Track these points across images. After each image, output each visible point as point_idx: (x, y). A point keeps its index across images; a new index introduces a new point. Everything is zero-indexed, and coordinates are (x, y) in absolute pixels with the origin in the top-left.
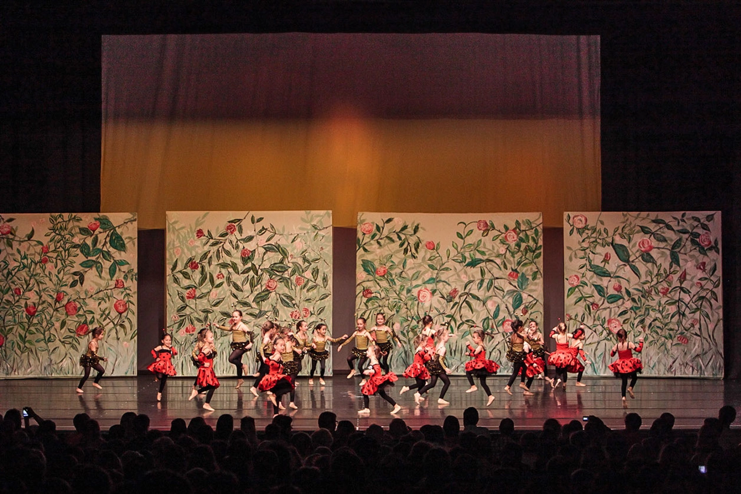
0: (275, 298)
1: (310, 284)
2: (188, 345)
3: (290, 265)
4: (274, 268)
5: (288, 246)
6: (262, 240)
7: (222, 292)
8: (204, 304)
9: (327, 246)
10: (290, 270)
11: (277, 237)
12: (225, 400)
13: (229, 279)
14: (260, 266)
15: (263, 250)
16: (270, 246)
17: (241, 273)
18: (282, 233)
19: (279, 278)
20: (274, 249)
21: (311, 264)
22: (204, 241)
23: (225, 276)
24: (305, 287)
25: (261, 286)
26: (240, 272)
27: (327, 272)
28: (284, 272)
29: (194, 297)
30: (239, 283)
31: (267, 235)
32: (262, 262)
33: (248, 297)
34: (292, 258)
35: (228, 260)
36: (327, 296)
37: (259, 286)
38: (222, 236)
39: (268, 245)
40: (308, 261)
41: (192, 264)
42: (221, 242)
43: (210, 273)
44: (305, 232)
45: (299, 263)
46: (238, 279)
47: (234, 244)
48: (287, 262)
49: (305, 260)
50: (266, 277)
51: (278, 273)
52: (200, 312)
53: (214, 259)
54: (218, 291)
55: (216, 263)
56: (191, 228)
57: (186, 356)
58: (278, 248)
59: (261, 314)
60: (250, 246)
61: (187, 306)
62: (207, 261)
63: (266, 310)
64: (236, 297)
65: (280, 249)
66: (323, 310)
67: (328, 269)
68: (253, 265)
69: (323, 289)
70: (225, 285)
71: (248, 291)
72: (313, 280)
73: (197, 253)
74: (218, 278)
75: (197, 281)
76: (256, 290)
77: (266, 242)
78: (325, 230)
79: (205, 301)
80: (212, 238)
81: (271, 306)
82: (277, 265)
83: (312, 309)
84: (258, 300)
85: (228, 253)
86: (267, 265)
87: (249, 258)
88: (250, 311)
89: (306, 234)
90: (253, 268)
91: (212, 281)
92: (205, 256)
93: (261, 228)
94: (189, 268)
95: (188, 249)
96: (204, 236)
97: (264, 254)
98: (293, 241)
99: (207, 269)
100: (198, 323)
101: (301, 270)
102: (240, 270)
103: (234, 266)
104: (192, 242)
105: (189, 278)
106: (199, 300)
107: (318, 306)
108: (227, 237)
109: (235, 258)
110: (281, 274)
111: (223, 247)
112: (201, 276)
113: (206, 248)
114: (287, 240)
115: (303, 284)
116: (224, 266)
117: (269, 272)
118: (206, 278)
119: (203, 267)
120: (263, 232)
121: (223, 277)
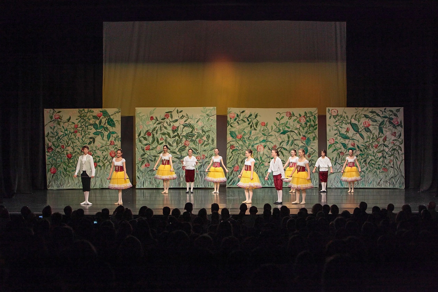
1: (206, 143)
2: (146, 172)
3: (196, 133)
4: (188, 135)
5: (195, 124)
6: (182, 121)
8: (154, 153)
9: (214, 124)
10: (196, 136)
11: (189, 120)
13: (166, 141)
14: (181, 134)
15: (182, 126)
16: (186, 124)
18: (192, 118)
19: (190, 140)
20: (188, 126)
21: (206, 133)
22: (154, 122)
23: (164, 139)
25: (182, 144)
26: (171, 137)
27: (214, 137)
28: (193, 137)
29: (149, 149)
30: (171, 143)
31: (185, 119)
32: (182, 132)
33: (175, 149)
34: (197, 130)
35: (165, 131)
37: (181, 144)
38: (163, 119)
39: (185, 124)
40: (205, 132)
41: (148, 133)
42: (162, 123)
43: (157, 138)
44: (203, 117)
45: (200, 132)
46: (171, 141)
47: (169, 123)
48: (194, 132)
49: (203, 131)
50: (184, 139)
51: (190, 138)
52: (152, 157)
53: (159, 131)
54: (161, 146)
55: (160, 133)
56: (147, 116)
57: (145, 178)
58: (190, 126)
60: (176, 124)
61: (146, 153)
62: (155, 131)
65: (191, 126)
68: (178, 133)
69: (212, 145)
71: (175, 146)
72: (207, 141)
73: (150, 128)
75: (151, 142)
76: (179, 146)
77: (184, 122)
78: (213, 116)
79: (154, 151)
80: (158, 121)
82: (190, 134)
83: (206, 155)
84: (180, 151)
85: (166, 128)
86: (184, 134)
87: (176, 130)
88: (176, 156)
89: (204, 119)
90: (178, 135)
91: (158, 141)
92: (154, 129)
93: (182, 116)
94: (147, 135)
95: (146, 126)
96: (154, 119)
97: (183, 128)
98: (197, 122)
99: (155, 135)
100: (151, 162)
101: (201, 136)
102: (171, 136)
103: (169, 134)
104: (148, 122)
105: (147, 140)
106: (152, 151)
108: (165, 120)
109: (169, 130)
110: (191, 138)
111: (163, 125)
112: (152, 139)
113: (155, 125)
114: (194, 121)
115: (202, 143)
116: (164, 134)
117: (185, 137)
118: (155, 140)
119: (153, 135)
120: (183, 117)
121: (163, 139)
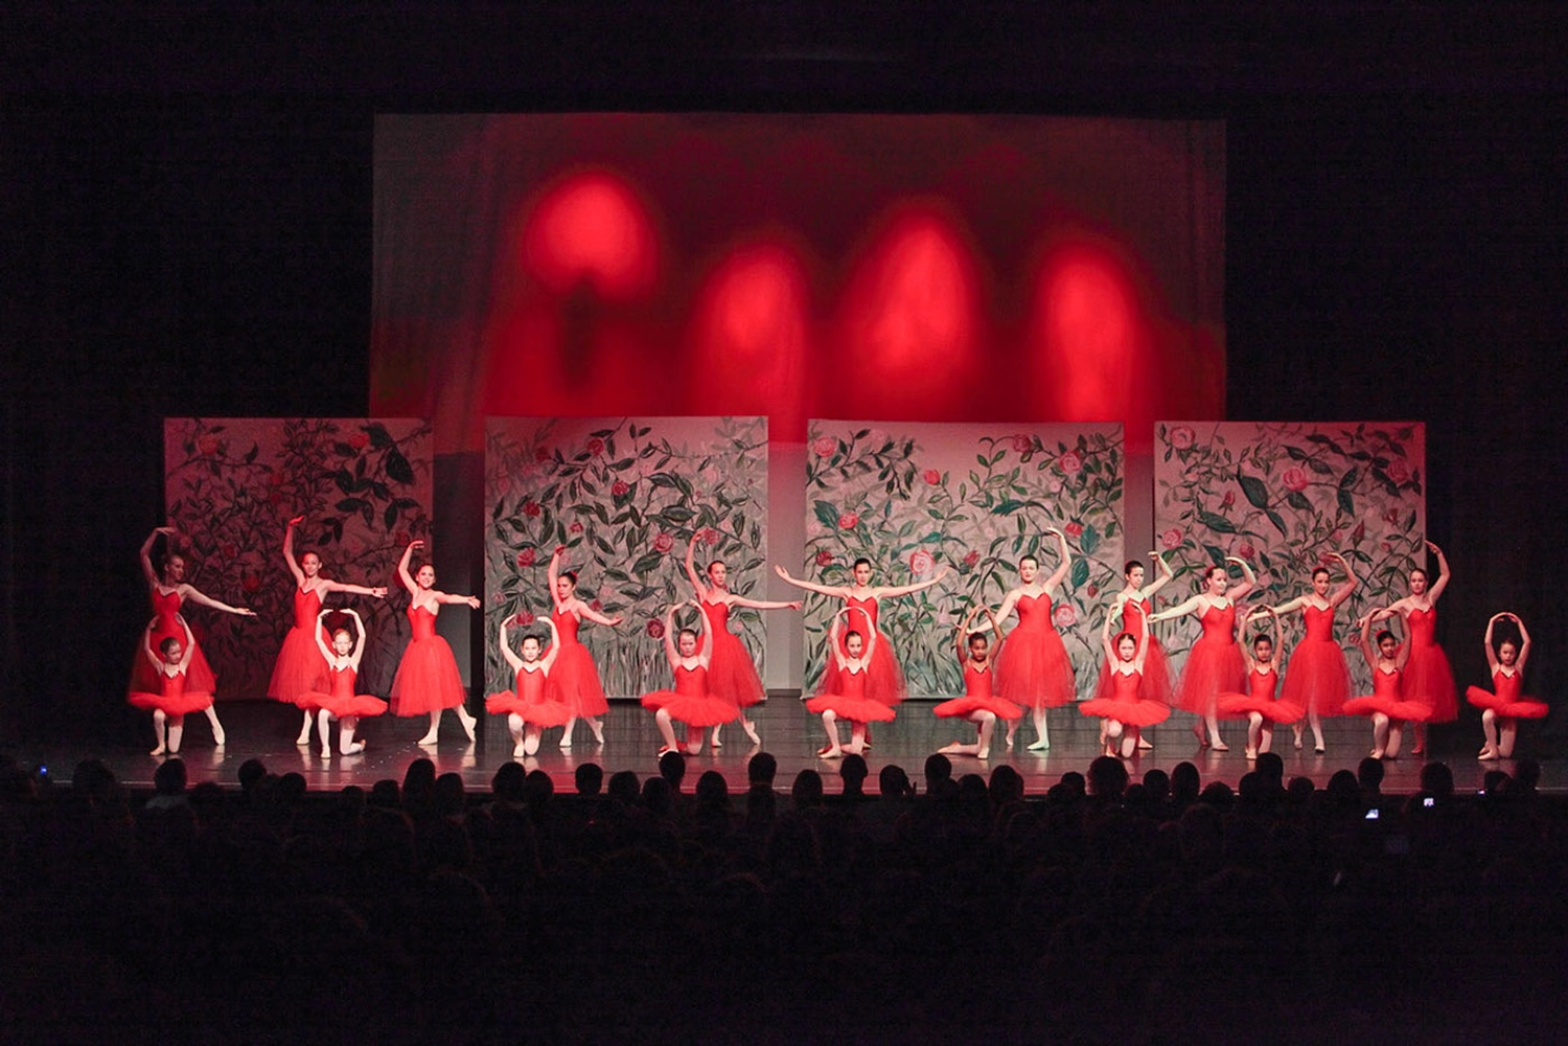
0: (670, 566)
1: (730, 542)
3: (696, 509)
4: (669, 515)
5: (692, 477)
6: (648, 466)
7: (580, 555)
9: (759, 477)
10: (695, 518)
11: (673, 462)
12: (583, 739)
13: (590, 532)
14: (644, 510)
15: (648, 484)
16: (661, 477)
17: (613, 523)
18: (681, 454)
19: (675, 532)
20: (668, 482)
21: (731, 508)
22: (549, 467)
23: (585, 527)
24: (721, 545)
25: (647, 546)
26: (611, 520)
27: (760, 521)
28: (685, 521)
29: (532, 564)
30: (608, 540)
31: (658, 457)
32: (648, 506)
33: (623, 563)
34: (699, 497)
35: (589, 500)
36: (759, 563)
37: (642, 545)
38: (581, 458)
39: (658, 474)
40: (726, 503)
41: (528, 506)
42: (579, 470)
43: (559, 523)
44: (722, 453)
45: (712, 505)
46: (607, 533)
47: (601, 472)
48: (690, 504)
49: (722, 500)
50: (655, 529)
51: (675, 524)
53: (567, 497)
55: (569, 506)
56: (527, 445)
58: (675, 481)
59: (646, 593)
60: (628, 477)
61: (520, 577)
62: (554, 501)
63: (654, 586)
64: (603, 563)
65: (679, 482)
66: (751, 586)
67: (760, 517)
68: (632, 508)
69: (753, 551)
70: (584, 543)
71: (623, 553)
72: (734, 534)
73: (537, 487)
74: (573, 531)
75: (537, 536)
76: (637, 552)
77: (656, 469)
78: (756, 449)
80: (563, 463)
81: (662, 579)
82: (674, 509)
84: (641, 569)
85: (591, 489)
86: (656, 509)
87: (626, 497)
88: (628, 587)
89: (724, 457)
90: (633, 514)
91: (562, 536)
92: (550, 493)
93: (647, 445)
94: (523, 514)
95: (522, 481)
96: (550, 458)
97: (652, 490)
98: (702, 468)
99: (554, 514)
100: (538, 608)
101: (714, 518)
102: (609, 516)
103: (601, 511)
104: (528, 468)
105: (523, 531)
107: (744, 578)
108: (588, 461)
109: (604, 496)
110: (679, 524)
111: (582, 478)
112: (543, 526)
113: (553, 480)
114: (691, 466)
115: (717, 542)
116: (583, 510)
117: (658, 520)
118: (552, 531)
119: (546, 512)
120: (650, 452)
121: (582, 528)
